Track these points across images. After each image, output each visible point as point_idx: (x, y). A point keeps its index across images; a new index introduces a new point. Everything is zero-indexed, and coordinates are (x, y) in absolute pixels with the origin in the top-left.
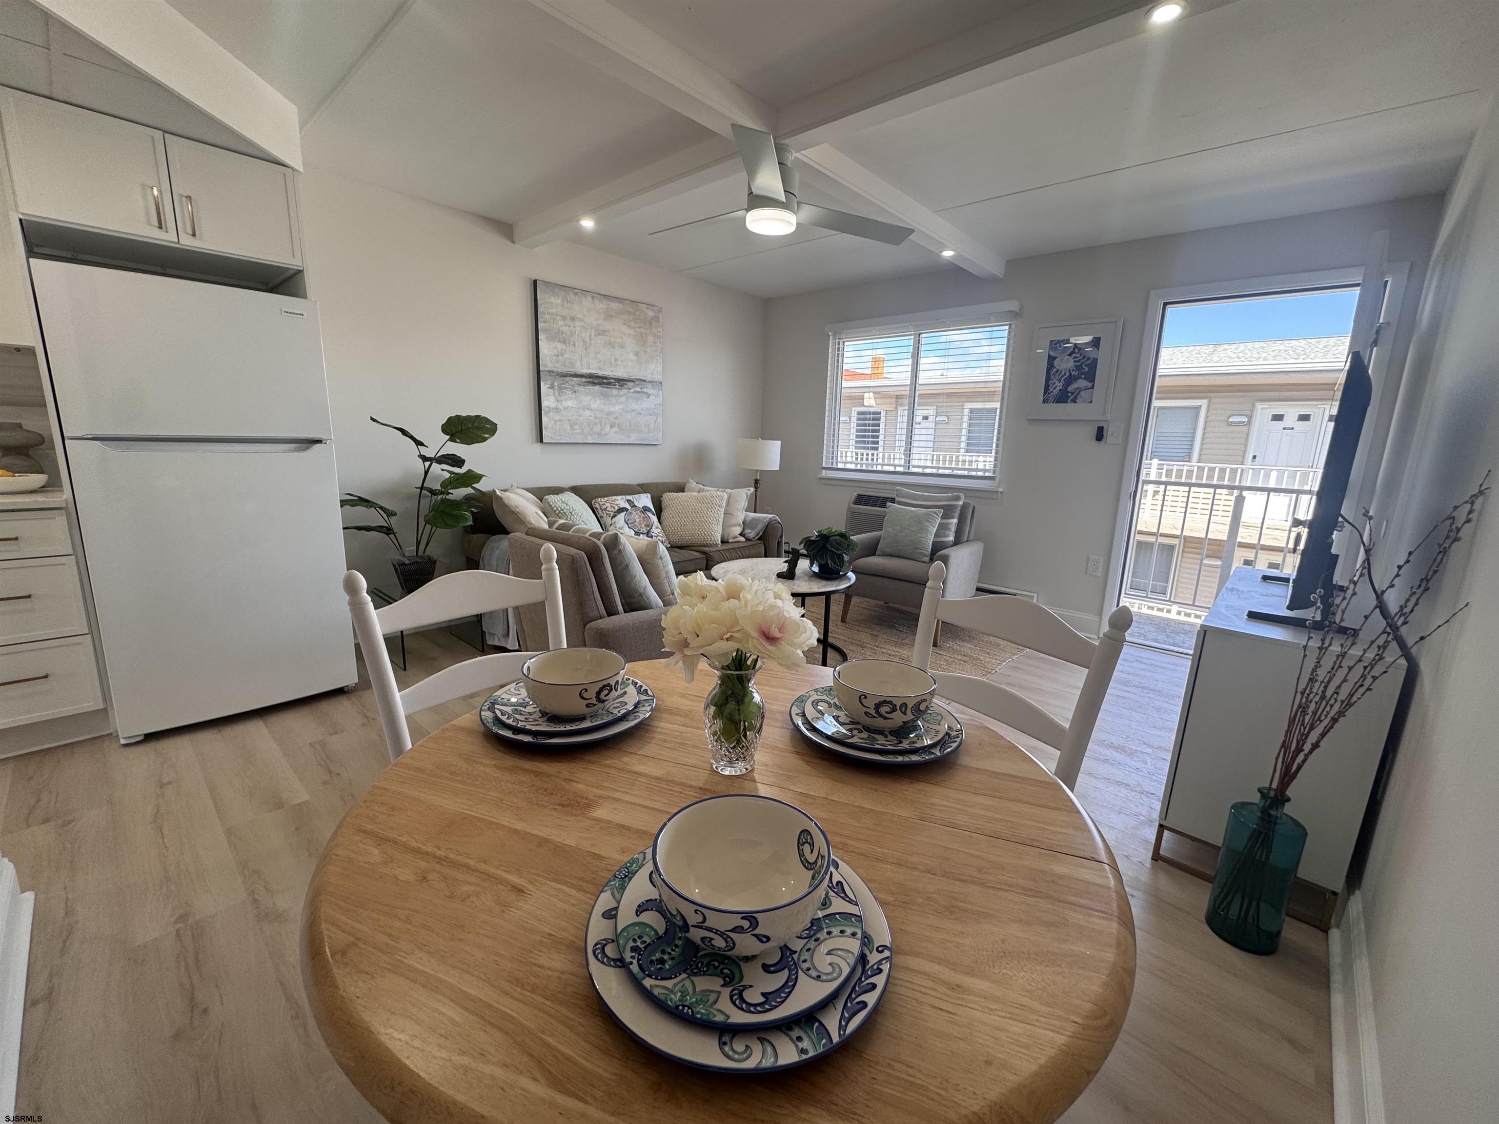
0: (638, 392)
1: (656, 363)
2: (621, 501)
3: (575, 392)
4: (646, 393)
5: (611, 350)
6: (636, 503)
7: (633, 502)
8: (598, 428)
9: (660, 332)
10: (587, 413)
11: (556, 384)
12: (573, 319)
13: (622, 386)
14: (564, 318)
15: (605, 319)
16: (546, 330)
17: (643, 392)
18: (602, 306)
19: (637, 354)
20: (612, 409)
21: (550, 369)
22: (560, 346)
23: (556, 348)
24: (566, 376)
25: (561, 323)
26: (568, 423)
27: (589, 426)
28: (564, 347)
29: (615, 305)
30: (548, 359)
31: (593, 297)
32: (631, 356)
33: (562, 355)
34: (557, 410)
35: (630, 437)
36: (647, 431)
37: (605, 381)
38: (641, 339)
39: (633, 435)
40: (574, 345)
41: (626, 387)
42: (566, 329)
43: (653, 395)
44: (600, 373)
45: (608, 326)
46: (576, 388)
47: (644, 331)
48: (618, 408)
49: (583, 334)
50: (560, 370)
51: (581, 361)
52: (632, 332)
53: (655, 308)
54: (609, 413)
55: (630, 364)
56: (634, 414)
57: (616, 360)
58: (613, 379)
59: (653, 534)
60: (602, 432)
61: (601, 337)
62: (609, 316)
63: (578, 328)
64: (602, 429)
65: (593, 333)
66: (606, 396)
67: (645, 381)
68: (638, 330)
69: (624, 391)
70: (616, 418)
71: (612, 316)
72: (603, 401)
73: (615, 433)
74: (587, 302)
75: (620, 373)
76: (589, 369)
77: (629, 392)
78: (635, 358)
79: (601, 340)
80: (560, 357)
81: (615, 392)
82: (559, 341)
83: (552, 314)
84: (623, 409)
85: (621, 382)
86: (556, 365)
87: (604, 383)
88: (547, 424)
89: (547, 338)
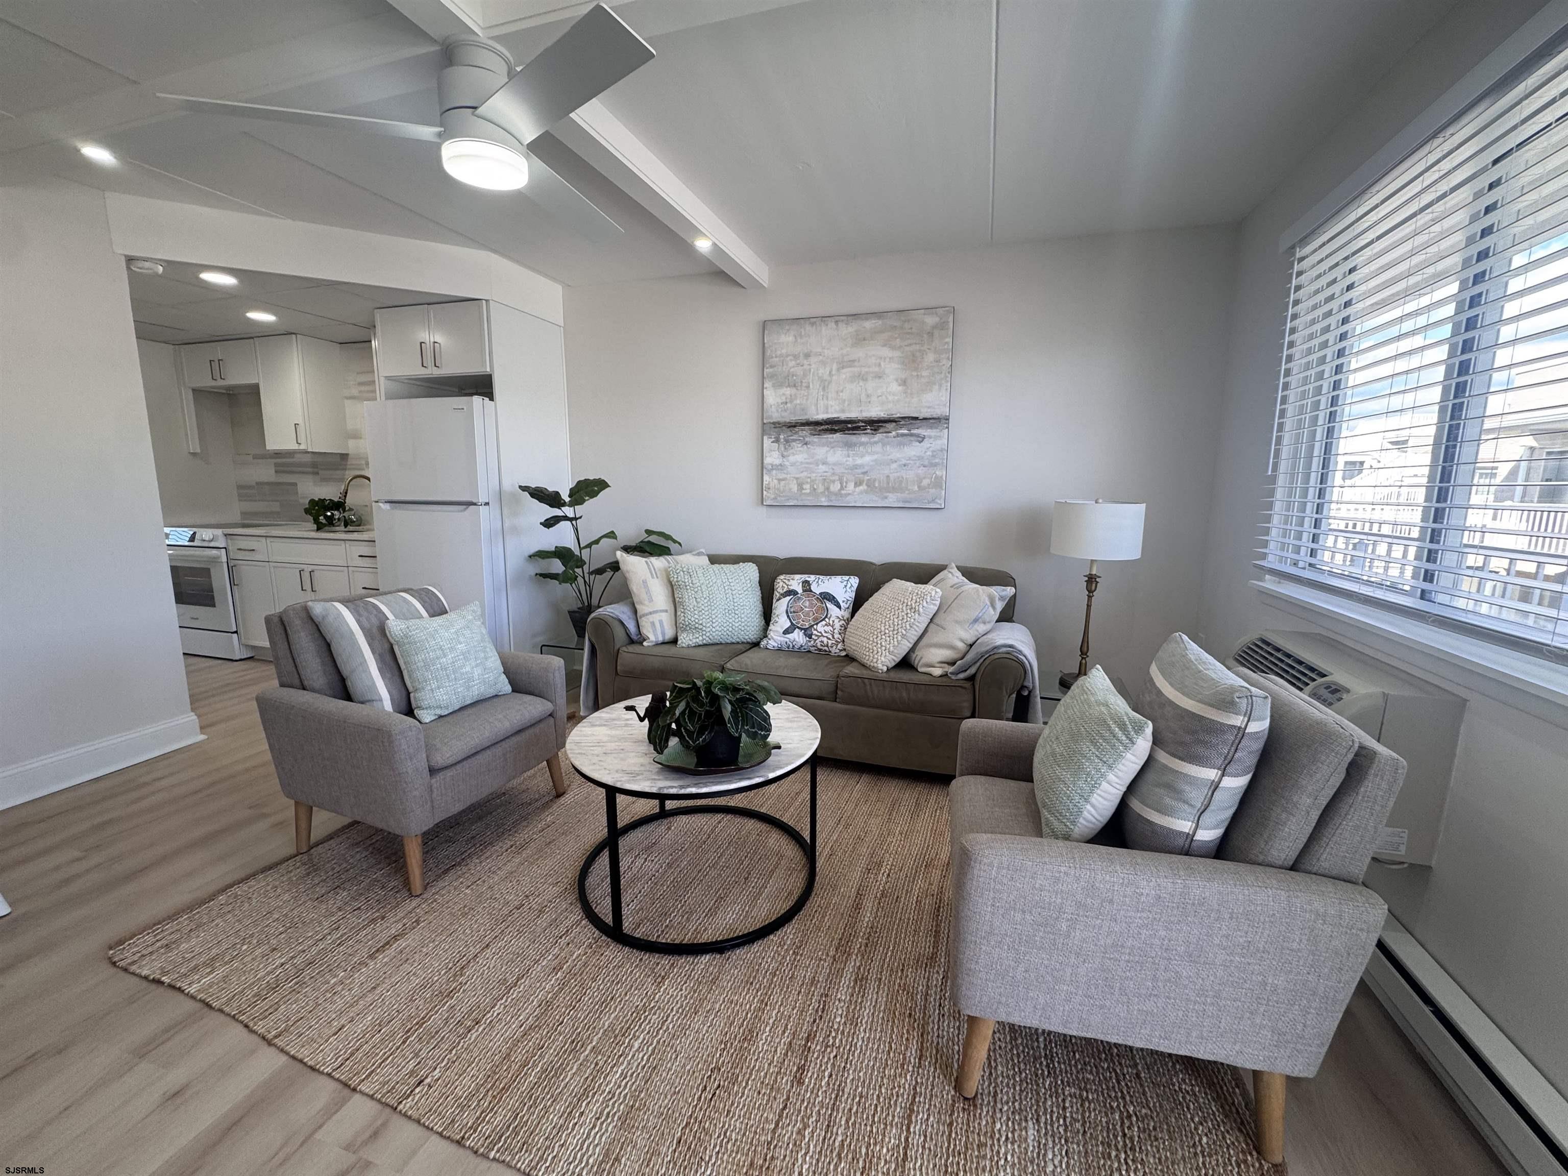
0: (903, 435)
1: (940, 389)
2: (795, 582)
3: (806, 444)
4: (918, 436)
5: (861, 383)
6: (814, 588)
7: (809, 585)
8: (836, 487)
9: (947, 343)
10: (822, 468)
11: (782, 437)
12: (807, 356)
13: (875, 430)
14: (796, 357)
15: (854, 345)
16: (772, 376)
17: (912, 435)
18: (850, 329)
19: (904, 383)
20: (859, 461)
21: (775, 420)
22: (788, 391)
23: (784, 394)
24: (795, 426)
25: (792, 363)
26: (795, 482)
27: (823, 484)
28: (794, 391)
29: (868, 324)
30: (773, 409)
31: (836, 322)
32: (895, 387)
33: (791, 402)
34: (780, 468)
35: (886, 498)
36: (916, 488)
37: (850, 426)
38: (912, 362)
39: (890, 495)
40: (808, 387)
41: (880, 431)
42: (799, 371)
43: (930, 437)
44: (843, 416)
45: (859, 353)
46: (807, 439)
47: (917, 347)
48: (867, 459)
49: (821, 371)
50: (788, 420)
51: (816, 405)
52: (897, 354)
53: (940, 311)
54: (856, 467)
55: (890, 398)
56: (894, 466)
57: (868, 396)
58: (862, 421)
59: (815, 632)
60: (843, 492)
61: (845, 370)
62: (860, 340)
63: (813, 366)
64: (842, 488)
65: (835, 367)
66: (849, 445)
67: (916, 418)
68: (907, 349)
69: (878, 437)
70: (865, 473)
71: (864, 339)
72: (845, 452)
73: (861, 493)
74: (828, 330)
75: (875, 412)
76: (827, 413)
77: (887, 437)
78: (900, 388)
79: (847, 372)
80: (789, 405)
81: (864, 439)
82: (789, 386)
83: (781, 356)
84: (875, 460)
85: (875, 425)
86: (785, 414)
87: (849, 429)
88: (769, 484)
89: (774, 386)
